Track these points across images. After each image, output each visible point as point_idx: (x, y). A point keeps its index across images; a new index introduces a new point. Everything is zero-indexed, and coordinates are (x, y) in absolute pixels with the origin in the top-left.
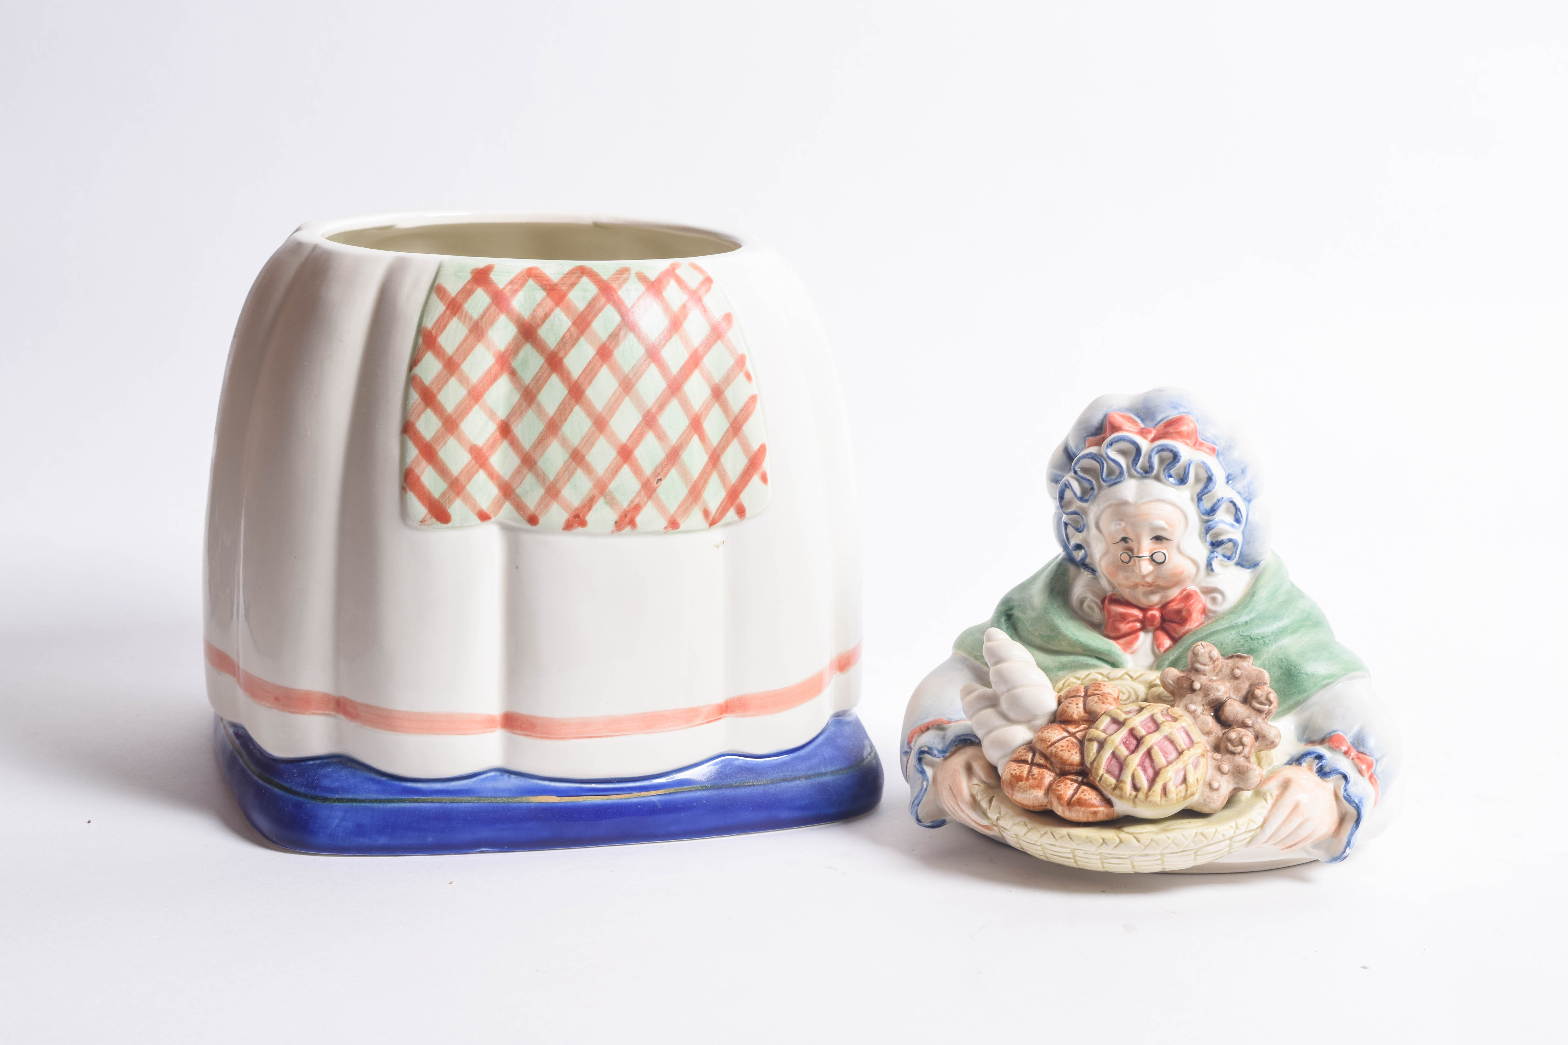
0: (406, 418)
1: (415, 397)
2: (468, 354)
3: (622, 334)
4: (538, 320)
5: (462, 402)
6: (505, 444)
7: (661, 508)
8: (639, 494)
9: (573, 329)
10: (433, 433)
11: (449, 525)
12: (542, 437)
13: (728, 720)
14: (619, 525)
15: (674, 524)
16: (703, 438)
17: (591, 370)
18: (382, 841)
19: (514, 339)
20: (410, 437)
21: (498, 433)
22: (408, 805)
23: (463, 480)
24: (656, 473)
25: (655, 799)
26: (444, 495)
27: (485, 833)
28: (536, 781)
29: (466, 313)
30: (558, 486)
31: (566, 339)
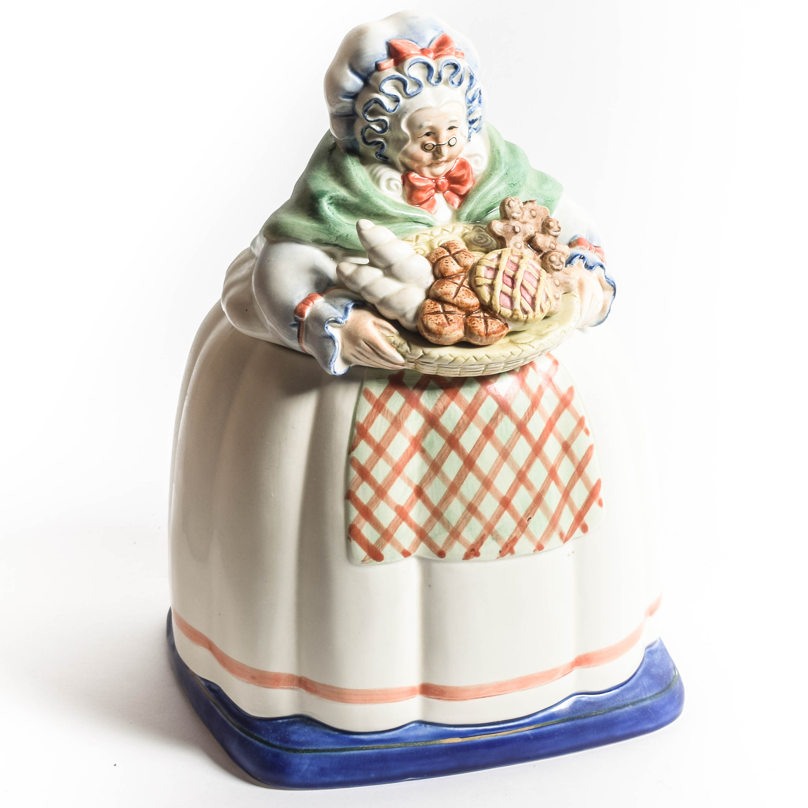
0: (348, 488)
1: (354, 473)
2: (391, 441)
3: (499, 417)
4: (439, 412)
5: (388, 476)
6: (419, 502)
7: (531, 537)
8: (516, 530)
9: (465, 417)
10: (368, 500)
11: (382, 562)
12: (446, 496)
13: (577, 671)
14: (502, 553)
15: (540, 547)
16: (557, 483)
17: (479, 446)
18: (339, 778)
19: (423, 426)
20: (352, 502)
21: (414, 495)
22: (356, 752)
23: (391, 530)
24: (527, 514)
25: (528, 732)
26: (378, 542)
27: (411, 768)
28: (444, 728)
29: (388, 411)
30: (459, 530)
31: (460, 424)
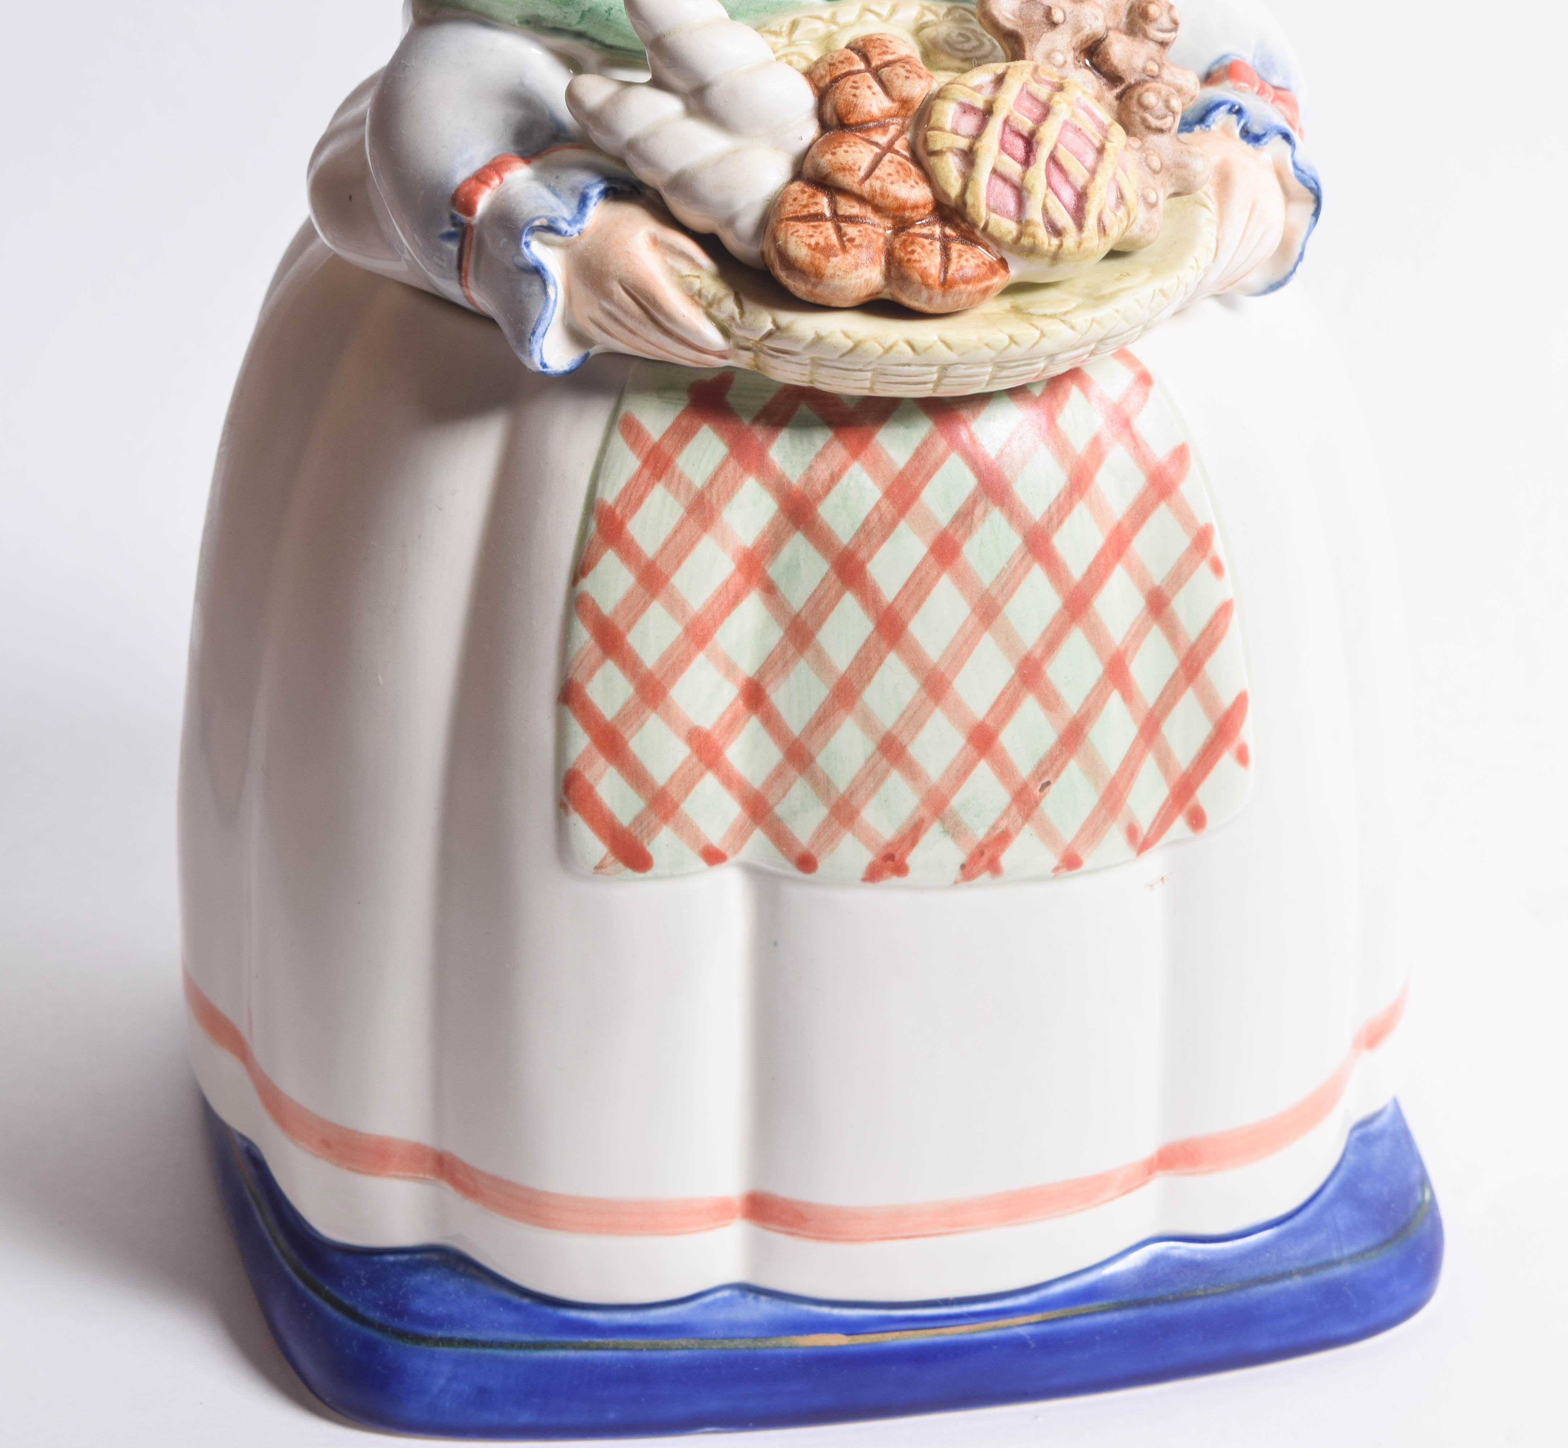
0: (567, 674)
1: (583, 636)
2: (685, 556)
3: (978, 511)
4: (818, 487)
5: (672, 648)
6: (754, 724)
7: (1048, 834)
8: (1006, 812)
9: (885, 505)
10: (617, 707)
11: (649, 873)
12: (825, 711)
13: (1160, 1182)
14: (968, 872)
15: (1071, 862)
16: (1128, 695)
17: (919, 584)
18: (525, 1418)
19: (773, 523)
20: (575, 712)
21: (741, 702)
22: (571, 1354)
23: (674, 793)
24: (1040, 772)
25: (1023, 1331)
26: (638, 819)
27: (713, 1404)
28: (805, 1308)
29: (681, 476)
30: (854, 802)
31: (872, 524)
